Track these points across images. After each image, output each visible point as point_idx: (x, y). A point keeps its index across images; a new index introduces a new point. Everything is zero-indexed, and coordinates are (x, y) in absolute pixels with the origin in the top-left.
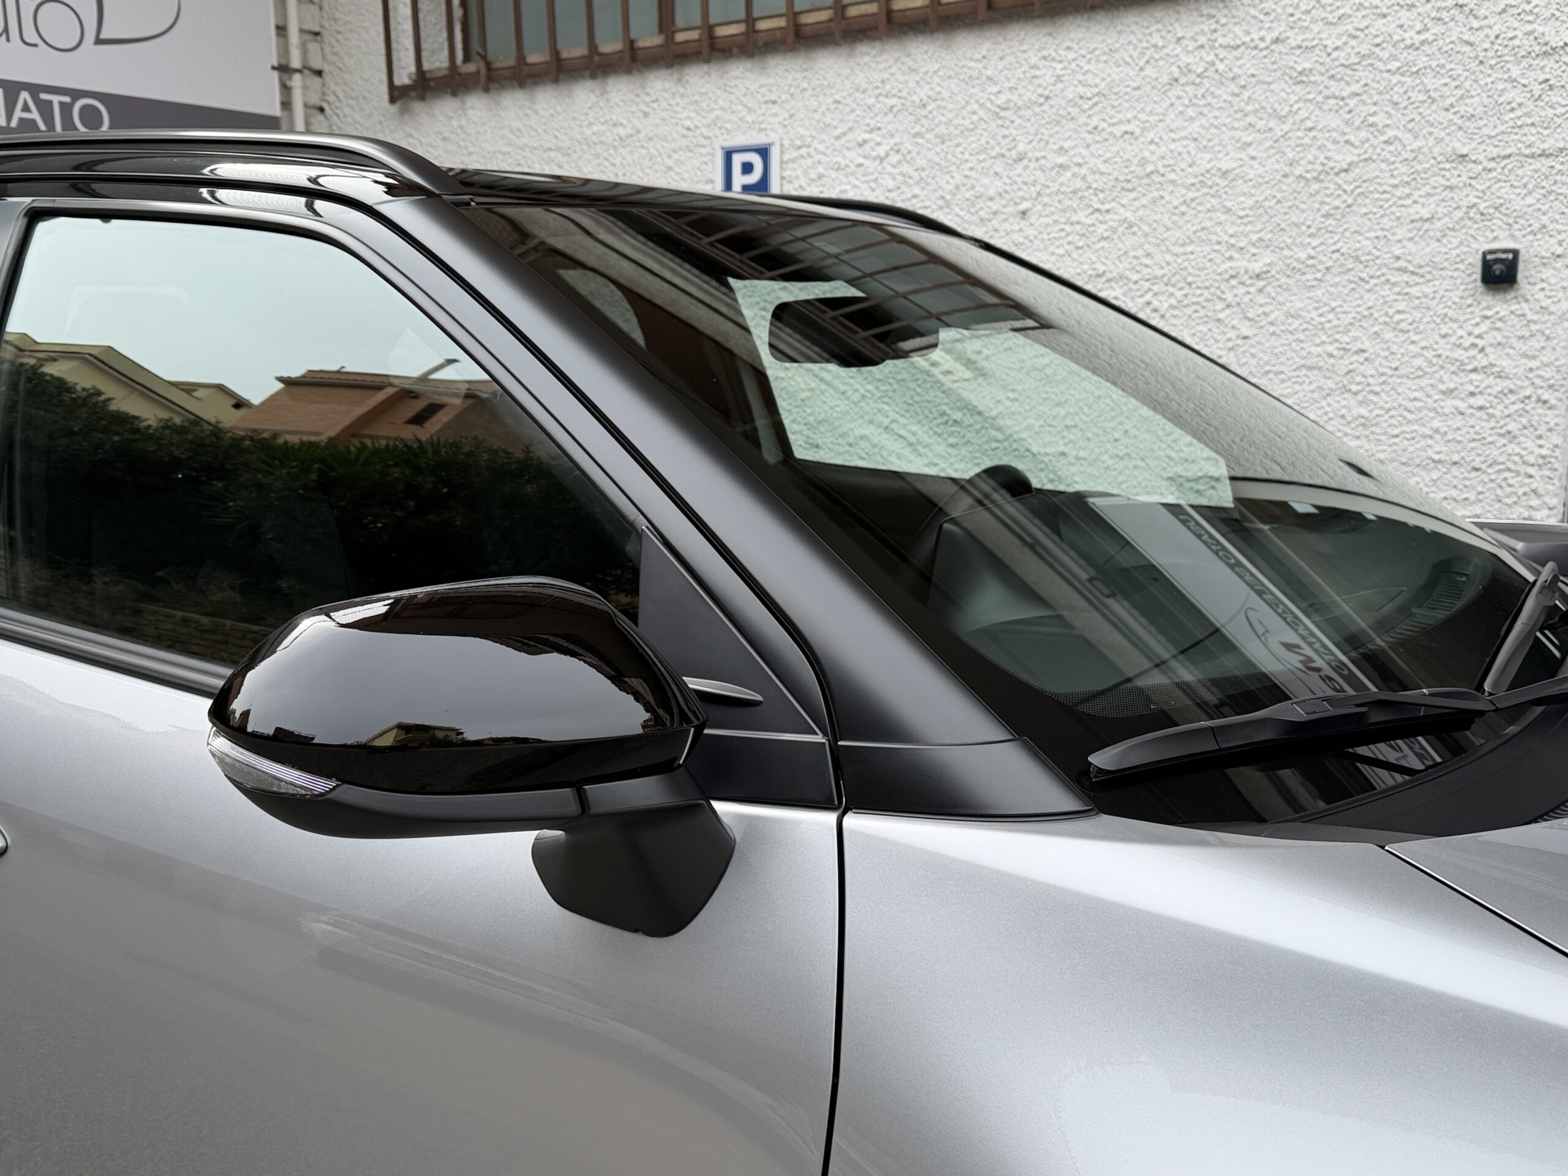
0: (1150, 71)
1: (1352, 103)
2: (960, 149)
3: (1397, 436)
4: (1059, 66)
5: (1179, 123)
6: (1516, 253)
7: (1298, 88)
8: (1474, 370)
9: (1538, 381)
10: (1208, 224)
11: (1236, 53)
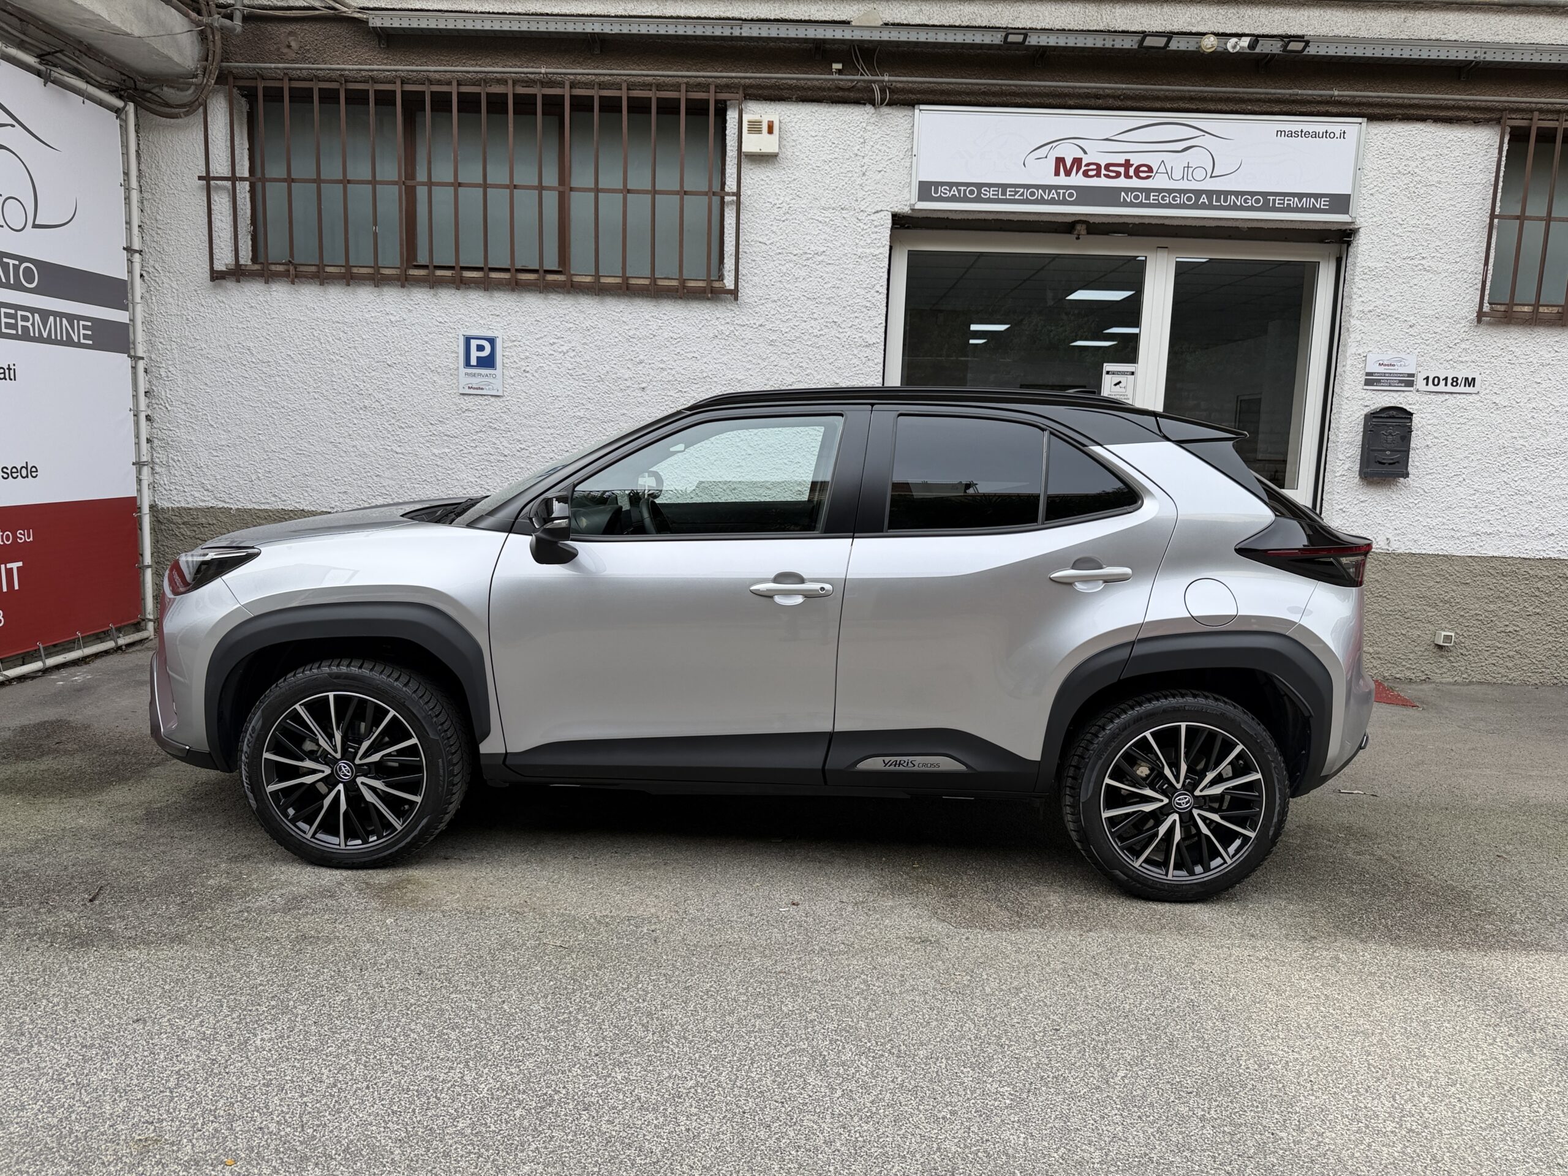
0: (703, 330)
2: (609, 354)
4: (660, 321)
5: (718, 356)
7: (770, 347)
11: (744, 328)
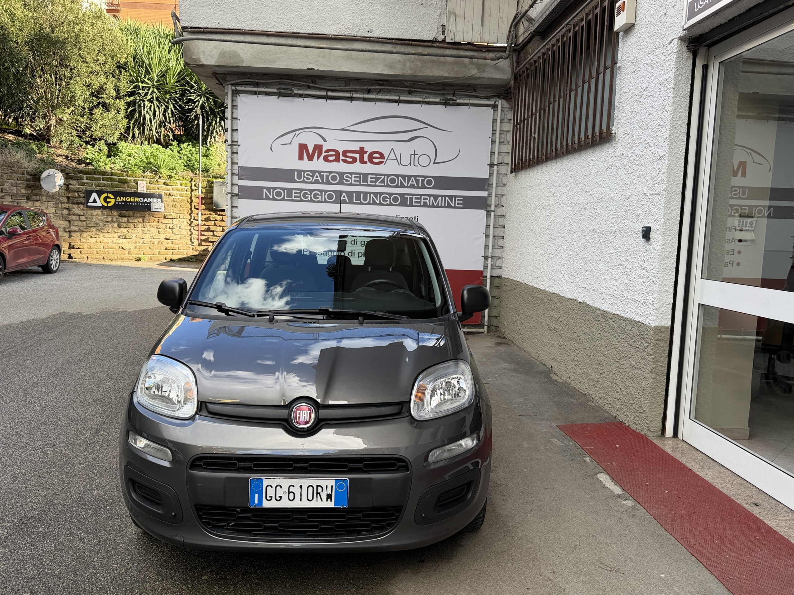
1: (632, 175)
3: (631, 290)
4: (593, 162)
6: (650, 227)
8: (643, 269)
9: (652, 273)
10: (609, 215)
